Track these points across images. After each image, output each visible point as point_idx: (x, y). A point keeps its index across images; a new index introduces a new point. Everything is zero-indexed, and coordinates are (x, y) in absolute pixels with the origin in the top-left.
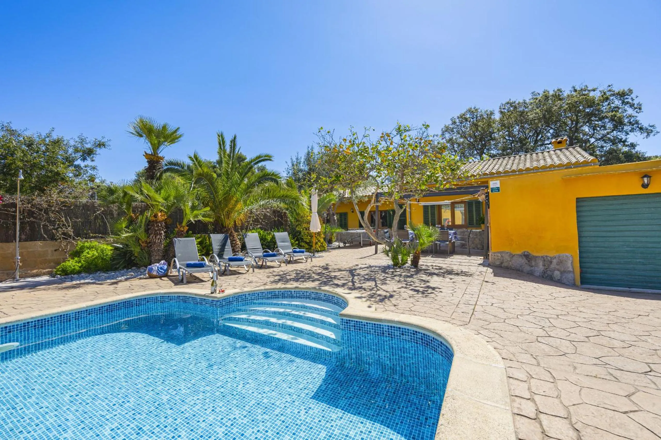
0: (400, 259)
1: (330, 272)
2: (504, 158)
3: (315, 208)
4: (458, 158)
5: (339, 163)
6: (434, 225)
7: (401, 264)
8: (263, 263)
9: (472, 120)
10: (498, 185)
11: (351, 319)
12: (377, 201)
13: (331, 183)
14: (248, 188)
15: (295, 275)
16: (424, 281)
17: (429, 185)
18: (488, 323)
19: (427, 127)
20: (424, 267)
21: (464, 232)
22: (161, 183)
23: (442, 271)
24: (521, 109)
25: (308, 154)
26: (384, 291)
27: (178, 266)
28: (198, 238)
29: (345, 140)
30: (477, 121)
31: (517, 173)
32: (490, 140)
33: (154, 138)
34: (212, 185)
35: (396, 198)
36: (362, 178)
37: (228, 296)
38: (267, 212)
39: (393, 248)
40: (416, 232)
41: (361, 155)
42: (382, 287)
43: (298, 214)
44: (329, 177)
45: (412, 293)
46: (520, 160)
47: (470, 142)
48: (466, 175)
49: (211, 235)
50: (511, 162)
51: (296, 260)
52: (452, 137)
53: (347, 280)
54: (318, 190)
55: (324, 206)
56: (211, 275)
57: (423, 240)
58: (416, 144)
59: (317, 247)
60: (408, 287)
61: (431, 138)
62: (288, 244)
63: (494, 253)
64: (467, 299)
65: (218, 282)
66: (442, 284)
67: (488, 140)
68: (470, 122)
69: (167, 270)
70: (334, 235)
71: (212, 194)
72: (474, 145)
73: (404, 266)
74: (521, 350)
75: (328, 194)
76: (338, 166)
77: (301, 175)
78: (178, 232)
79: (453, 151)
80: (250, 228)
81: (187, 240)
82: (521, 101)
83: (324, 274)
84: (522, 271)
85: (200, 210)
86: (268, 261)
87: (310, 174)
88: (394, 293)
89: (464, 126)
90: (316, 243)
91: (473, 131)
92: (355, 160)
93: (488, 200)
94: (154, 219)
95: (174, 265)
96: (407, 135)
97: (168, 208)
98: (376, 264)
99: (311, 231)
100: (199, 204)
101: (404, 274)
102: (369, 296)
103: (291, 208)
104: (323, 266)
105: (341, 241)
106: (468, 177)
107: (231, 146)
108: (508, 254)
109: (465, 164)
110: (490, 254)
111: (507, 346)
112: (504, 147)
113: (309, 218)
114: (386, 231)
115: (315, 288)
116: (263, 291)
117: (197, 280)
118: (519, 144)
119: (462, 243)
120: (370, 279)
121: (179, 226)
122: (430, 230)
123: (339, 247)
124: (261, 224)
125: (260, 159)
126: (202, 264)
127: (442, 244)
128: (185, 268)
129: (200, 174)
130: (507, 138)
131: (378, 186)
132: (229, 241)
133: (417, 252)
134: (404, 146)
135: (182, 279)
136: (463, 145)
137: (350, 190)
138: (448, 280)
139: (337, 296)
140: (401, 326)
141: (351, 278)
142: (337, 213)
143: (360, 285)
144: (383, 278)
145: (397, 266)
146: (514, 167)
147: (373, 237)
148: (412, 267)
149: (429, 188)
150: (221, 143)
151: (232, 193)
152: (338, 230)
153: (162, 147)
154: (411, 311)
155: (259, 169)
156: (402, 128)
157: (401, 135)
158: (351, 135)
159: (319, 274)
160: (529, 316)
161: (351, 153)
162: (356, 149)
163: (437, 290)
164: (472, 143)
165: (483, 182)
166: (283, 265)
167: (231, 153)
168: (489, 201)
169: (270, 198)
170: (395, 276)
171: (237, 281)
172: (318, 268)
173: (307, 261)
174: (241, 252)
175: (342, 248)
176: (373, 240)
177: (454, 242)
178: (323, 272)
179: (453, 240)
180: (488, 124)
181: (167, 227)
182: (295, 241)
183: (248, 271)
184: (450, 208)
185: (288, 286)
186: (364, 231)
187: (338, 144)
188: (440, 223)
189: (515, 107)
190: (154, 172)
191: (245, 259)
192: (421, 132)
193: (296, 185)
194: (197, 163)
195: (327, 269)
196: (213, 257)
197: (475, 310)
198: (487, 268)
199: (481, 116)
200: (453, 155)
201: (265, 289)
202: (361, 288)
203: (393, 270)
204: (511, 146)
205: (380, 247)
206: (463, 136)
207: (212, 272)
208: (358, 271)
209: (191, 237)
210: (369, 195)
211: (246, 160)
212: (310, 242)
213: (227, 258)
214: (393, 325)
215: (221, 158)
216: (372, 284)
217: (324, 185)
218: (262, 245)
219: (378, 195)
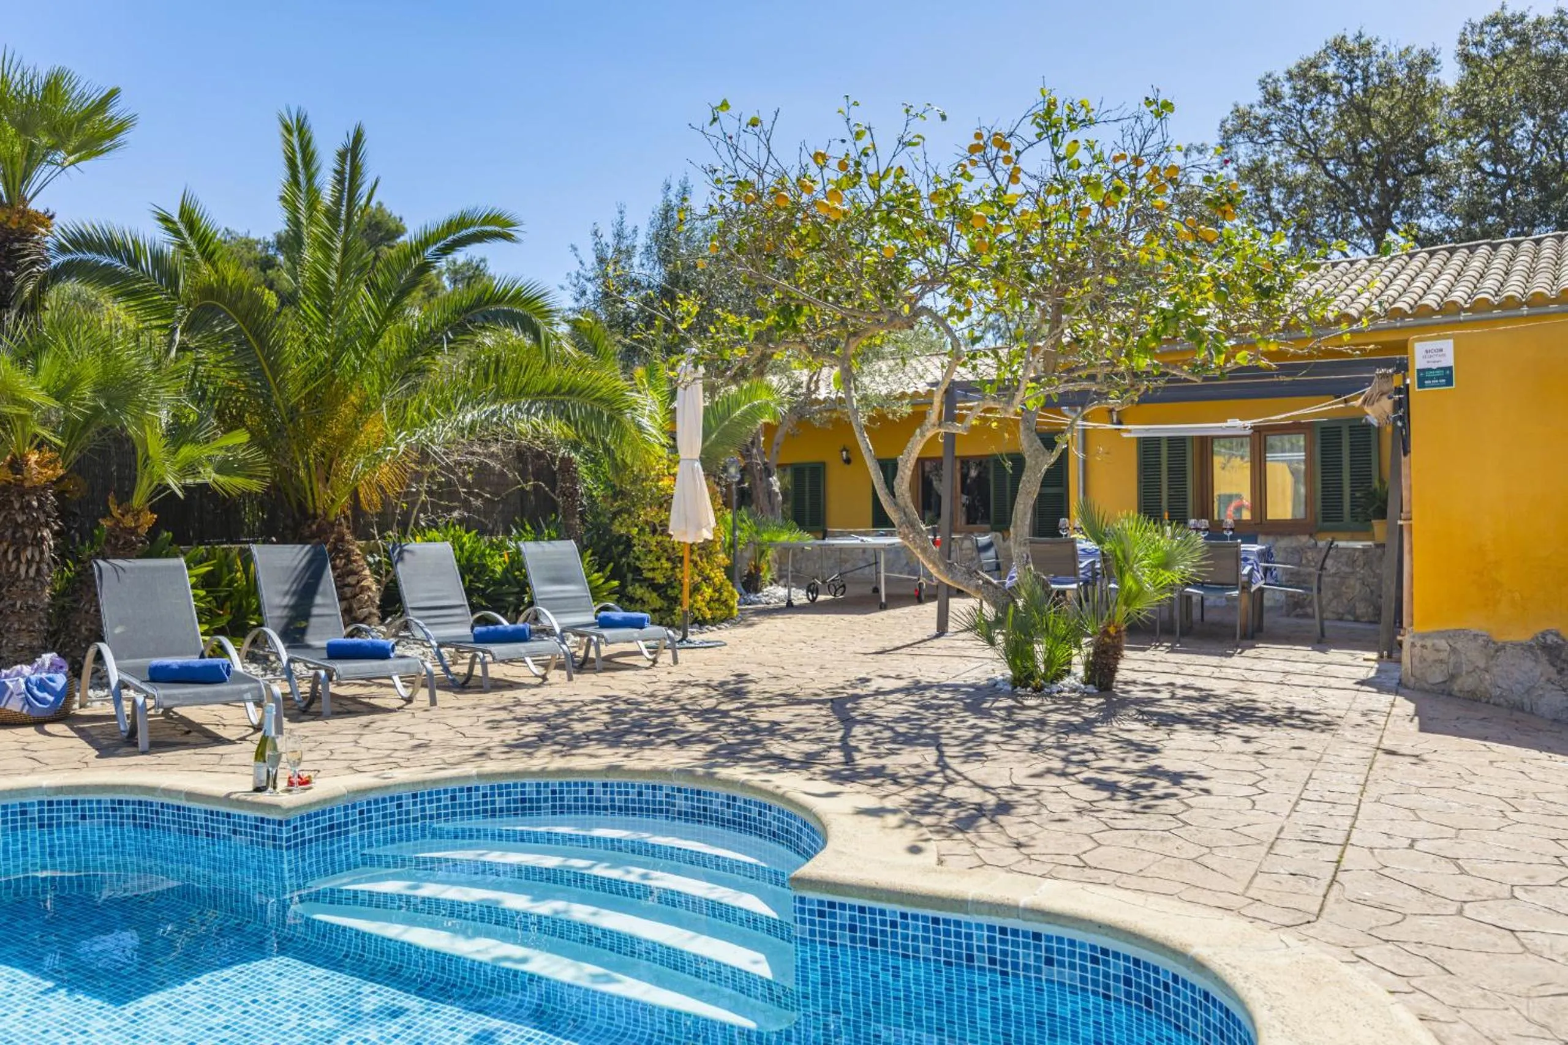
0: (1040, 657)
1: (751, 705)
2: (1472, 250)
3: (691, 444)
4: (1283, 245)
5: (797, 254)
6: (1179, 518)
7: (1044, 677)
8: (471, 668)
9: (1346, 87)
10: (1448, 361)
11: (838, 899)
12: (950, 415)
13: (758, 337)
14: (413, 353)
15: (606, 718)
16: (1138, 747)
17: (1163, 353)
18: (1392, 917)
19: (1163, 109)
20: (1137, 692)
21: (1300, 551)
22: (39, 323)
23: (1212, 709)
24: (1547, 47)
25: (666, 213)
26: (976, 785)
27: (114, 676)
28: (199, 562)
29: (820, 158)
30: (1365, 91)
31: (1525, 310)
32: (1418, 172)
33: (11, 131)
34: (257, 336)
35: (1031, 404)
36: (891, 320)
37: (325, 801)
38: (492, 455)
39: (1011, 610)
40: (1107, 546)
41: (887, 221)
42: (964, 769)
43: (620, 468)
44: (754, 314)
45: (1087, 793)
46: (1536, 256)
47: (1336, 178)
48: (1317, 312)
49: (255, 549)
50: (1498, 263)
51: (608, 659)
52: (1264, 159)
53: (820, 740)
54: (706, 366)
55: (726, 437)
56: (254, 715)
57: (1137, 581)
58: (1117, 182)
59: (701, 604)
60: (1072, 769)
61: (1178, 159)
62: (577, 589)
63: (1423, 637)
64: (1311, 820)
65: (282, 744)
66: (1213, 760)
67: (1411, 174)
68: (1337, 94)
69: (68, 693)
70: (771, 554)
71: (258, 374)
72: (1354, 192)
73: (1055, 688)
74: (1524, 1028)
75: (746, 385)
76: (792, 265)
77: (632, 302)
78: (111, 530)
79: (1265, 215)
80: (417, 524)
81: (155, 569)
82: (1549, 14)
83: (725, 714)
84: (1532, 713)
85: (207, 441)
86: (495, 661)
87: (673, 300)
88: (1016, 796)
89: (1313, 114)
90: (696, 589)
91: (1349, 134)
92: (863, 241)
93: (1406, 418)
94: (11, 478)
95: (96, 671)
96: (1082, 143)
97: (71, 430)
98: (943, 679)
99: (676, 539)
100: (201, 418)
101: (1055, 717)
102: (914, 807)
103: (593, 440)
104: (722, 684)
105: (797, 580)
106: (1325, 323)
107: (340, 173)
108: (1480, 641)
109: (1316, 267)
110: (1406, 640)
111: (1471, 1008)
112: (1473, 204)
113: (664, 483)
114: (983, 540)
115: (688, 773)
116: (473, 784)
117: (193, 738)
118: (1534, 194)
119: (1293, 595)
120: (919, 736)
121: (116, 512)
122: (1166, 538)
123: (790, 607)
124: (466, 505)
125: (464, 233)
126: (216, 667)
127: (1212, 599)
128: (144, 687)
129: (208, 292)
130: (1487, 166)
131: (956, 356)
132: (329, 574)
133: (1112, 630)
134: (1067, 188)
135: (133, 732)
136: (1305, 191)
137: (837, 370)
138: (1232, 743)
139: (783, 806)
140: (1045, 929)
141: (838, 735)
142: (782, 467)
143: (877, 763)
144: (969, 734)
145: (1025, 686)
146: (1514, 288)
147: (930, 566)
148: (1091, 688)
149: (1166, 365)
150: (299, 161)
151: (343, 374)
152: (784, 538)
153: (42, 173)
154: (1086, 865)
155: (456, 275)
156: (1061, 113)
157: (1054, 143)
158: (849, 137)
159: (704, 715)
160: (1558, 889)
161: (845, 214)
162: (867, 197)
163: (1189, 782)
164: (1344, 185)
165: (1386, 347)
166: (555, 675)
167: (338, 202)
168: (1407, 425)
169: (505, 397)
170: (1021, 725)
171: (363, 741)
172: (701, 690)
173: (655, 661)
174: (382, 620)
175: (802, 609)
176: (929, 576)
177: (1261, 590)
178: (723, 707)
179: (1258, 584)
180: (1412, 108)
181: (64, 512)
182: (607, 580)
183: (409, 700)
184: (1247, 450)
185: (579, 762)
186: (896, 540)
187: (794, 175)
188: (1205, 511)
189: (1524, 41)
190: (11, 279)
191: (399, 650)
192: (1138, 130)
193: (614, 342)
194: (192, 244)
195: (737, 694)
196: (261, 641)
197: (1345, 864)
198: (1391, 698)
199: (1386, 71)
200: (1265, 231)
201: (480, 776)
202: (878, 772)
203: (1011, 702)
204: (1503, 199)
205: (957, 605)
206: (1310, 152)
207: (259, 704)
208: (867, 705)
209: (167, 556)
210: (916, 393)
211: (402, 239)
212: (670, 584)
213: (323, 643)
214: (1010, 923)
215: (295, 222)
216: (927, 757)
217: (733, 344)
218: (469, 592)
219: (954, 392)
